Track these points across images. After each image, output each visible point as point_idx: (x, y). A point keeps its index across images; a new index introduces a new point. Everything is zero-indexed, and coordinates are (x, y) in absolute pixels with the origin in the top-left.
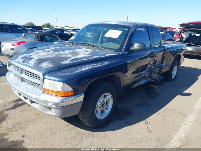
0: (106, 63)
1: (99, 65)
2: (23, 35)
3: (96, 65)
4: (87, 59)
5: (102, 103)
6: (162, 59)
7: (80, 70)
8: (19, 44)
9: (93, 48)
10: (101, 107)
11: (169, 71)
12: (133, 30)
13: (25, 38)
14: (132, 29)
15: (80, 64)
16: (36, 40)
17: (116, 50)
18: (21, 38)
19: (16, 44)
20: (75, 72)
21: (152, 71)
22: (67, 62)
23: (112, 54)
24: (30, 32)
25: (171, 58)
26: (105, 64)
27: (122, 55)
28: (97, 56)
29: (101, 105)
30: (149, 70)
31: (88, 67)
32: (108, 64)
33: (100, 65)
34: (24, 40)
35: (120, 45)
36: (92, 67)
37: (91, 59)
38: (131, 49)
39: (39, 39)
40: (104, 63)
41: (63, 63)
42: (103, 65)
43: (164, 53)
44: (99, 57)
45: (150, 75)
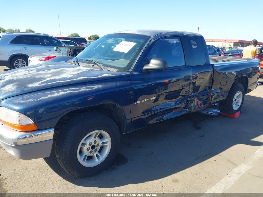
0: (96, 87)
1: (83, 89)
2: (55, 48)
3: (78, 89)
4: (67, 81)
5: (93, 144)
6: (210, 83)
7: (49, 96)
8: (48, 59)
9: (93, 66)
10: (91, 150)
11: (226, 100)
12: (153, 41)
13: (57, 52)
14: (151, 40)
15: (52, 87)
16: (68, 54)
17: (120, 69)
18: (52, 52)
19: (44, 59)
20: (40, 99)
21: (189, 99)
22: (36, 85)
23: (110, 75)
24: (64, 45)
25: (227, 81)
26: (94, 89)
27: (128, 76)
28: (85, 77)
29: (90, 147)
30: (185, 99)
31: (64, 91)
32: (99, 88)
33: (85, 90)
34: (54, 54)
35: (128, 61)
36: (70, 92)
37: (72, 81)
38: (145, 67)
39: (71, 54)
40: (94, 86)
41: (30, 85)
42: (91, 89)
43: (213, 74)
44: (87, 78)
45: (187, 105)
